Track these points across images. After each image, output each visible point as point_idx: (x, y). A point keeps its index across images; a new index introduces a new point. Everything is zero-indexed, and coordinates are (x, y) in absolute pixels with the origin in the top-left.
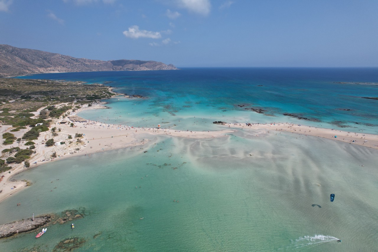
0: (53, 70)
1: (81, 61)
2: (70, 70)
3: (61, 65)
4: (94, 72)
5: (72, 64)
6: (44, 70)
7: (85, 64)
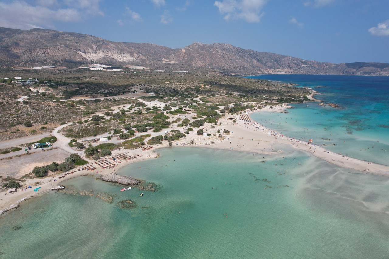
0: (281, 72)
1: (310, 64)
2: (296, 72)
3: (288, 67)
4: (320, 75)
5: (299, 66)
6: (273, 71)
7: (313, 67)
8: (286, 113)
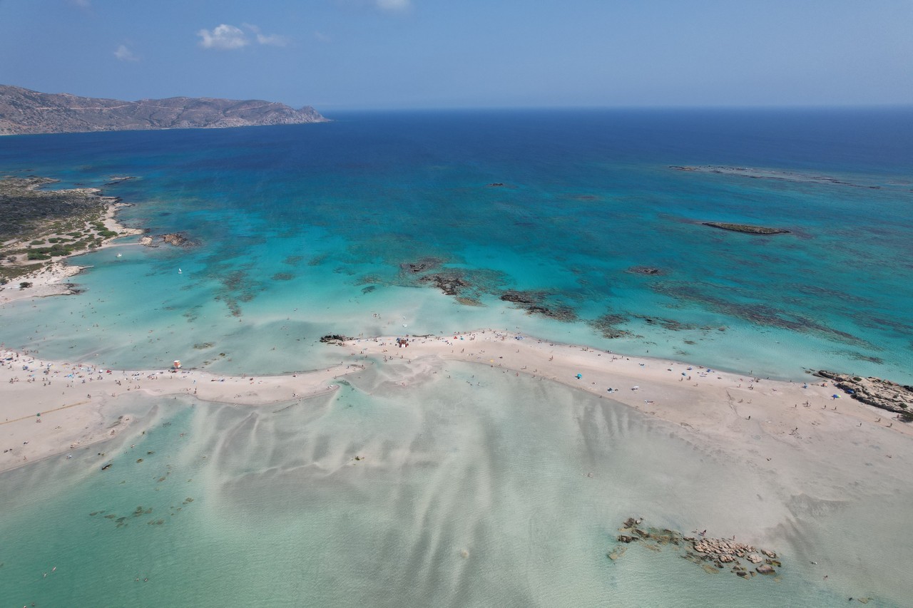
1: (57, 103)
8: (77, 292)
